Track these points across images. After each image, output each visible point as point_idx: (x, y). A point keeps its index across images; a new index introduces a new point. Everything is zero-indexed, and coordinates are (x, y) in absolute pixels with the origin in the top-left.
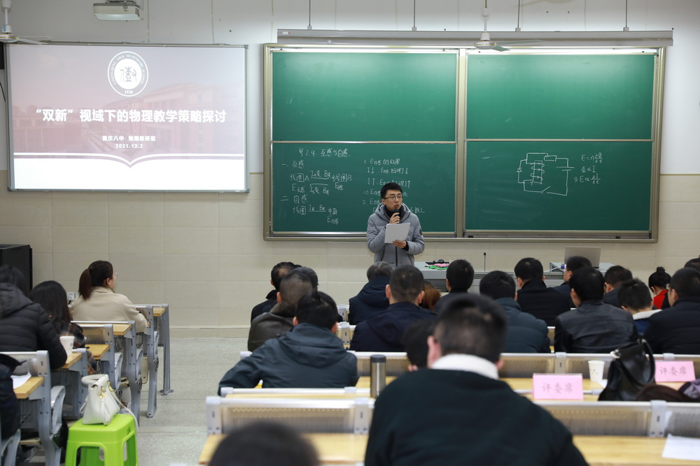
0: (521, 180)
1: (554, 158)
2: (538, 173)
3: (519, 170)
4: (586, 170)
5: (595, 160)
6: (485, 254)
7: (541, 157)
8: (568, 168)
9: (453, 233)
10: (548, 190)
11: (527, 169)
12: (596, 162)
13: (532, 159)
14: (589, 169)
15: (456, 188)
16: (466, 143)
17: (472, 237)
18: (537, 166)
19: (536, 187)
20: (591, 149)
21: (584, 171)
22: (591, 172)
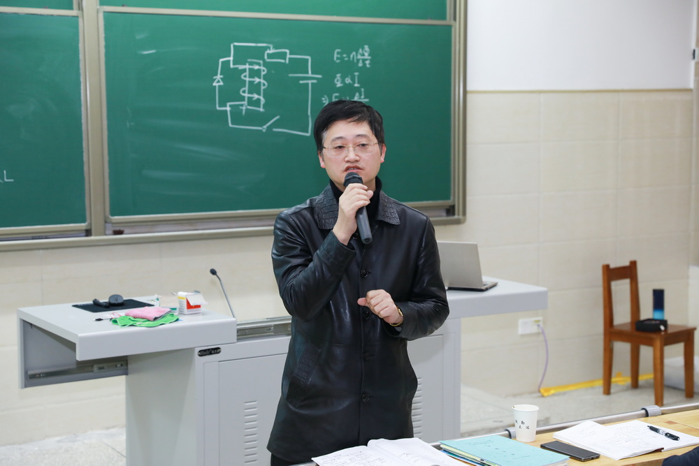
0: (223, 104)
1: (283, 56)
2: (254, 88)
3: (218, 82)
4: (343, 81)
5: (358, 60)
6: (213, 272)
7: (258, 53)
8: (311, 78)
9: (83, 226)
10: (275, 125)
11: (232, 77)
12: (360, 65)
13: (242, 55)
14: (348, 81)
15: (83, 121)
16: (101, 16)
17: (120, 232)
18: (254, 73)
19: (253, 118)
20: (349, 37)
21: (339, 85)
22: (351, 86)
